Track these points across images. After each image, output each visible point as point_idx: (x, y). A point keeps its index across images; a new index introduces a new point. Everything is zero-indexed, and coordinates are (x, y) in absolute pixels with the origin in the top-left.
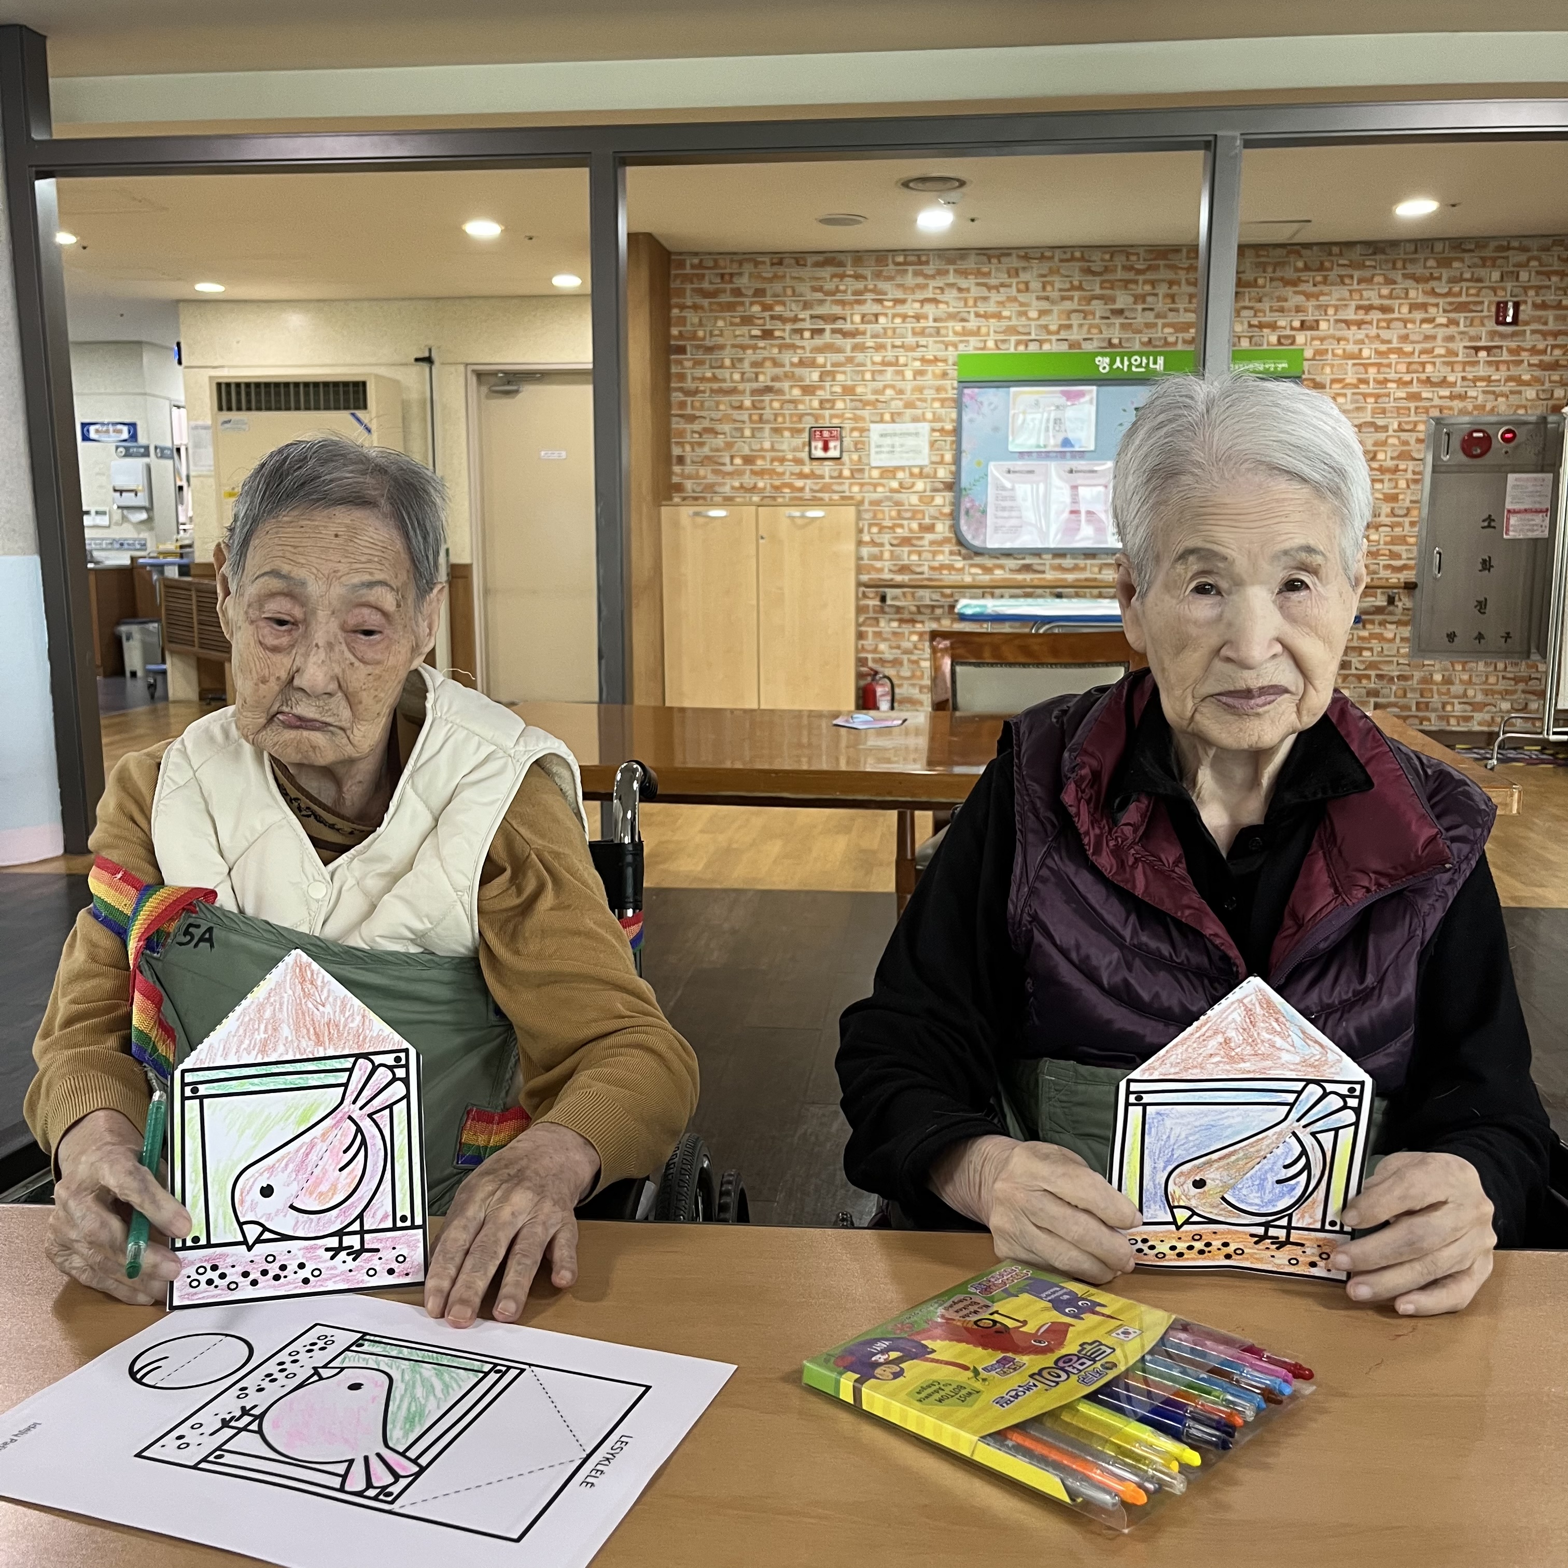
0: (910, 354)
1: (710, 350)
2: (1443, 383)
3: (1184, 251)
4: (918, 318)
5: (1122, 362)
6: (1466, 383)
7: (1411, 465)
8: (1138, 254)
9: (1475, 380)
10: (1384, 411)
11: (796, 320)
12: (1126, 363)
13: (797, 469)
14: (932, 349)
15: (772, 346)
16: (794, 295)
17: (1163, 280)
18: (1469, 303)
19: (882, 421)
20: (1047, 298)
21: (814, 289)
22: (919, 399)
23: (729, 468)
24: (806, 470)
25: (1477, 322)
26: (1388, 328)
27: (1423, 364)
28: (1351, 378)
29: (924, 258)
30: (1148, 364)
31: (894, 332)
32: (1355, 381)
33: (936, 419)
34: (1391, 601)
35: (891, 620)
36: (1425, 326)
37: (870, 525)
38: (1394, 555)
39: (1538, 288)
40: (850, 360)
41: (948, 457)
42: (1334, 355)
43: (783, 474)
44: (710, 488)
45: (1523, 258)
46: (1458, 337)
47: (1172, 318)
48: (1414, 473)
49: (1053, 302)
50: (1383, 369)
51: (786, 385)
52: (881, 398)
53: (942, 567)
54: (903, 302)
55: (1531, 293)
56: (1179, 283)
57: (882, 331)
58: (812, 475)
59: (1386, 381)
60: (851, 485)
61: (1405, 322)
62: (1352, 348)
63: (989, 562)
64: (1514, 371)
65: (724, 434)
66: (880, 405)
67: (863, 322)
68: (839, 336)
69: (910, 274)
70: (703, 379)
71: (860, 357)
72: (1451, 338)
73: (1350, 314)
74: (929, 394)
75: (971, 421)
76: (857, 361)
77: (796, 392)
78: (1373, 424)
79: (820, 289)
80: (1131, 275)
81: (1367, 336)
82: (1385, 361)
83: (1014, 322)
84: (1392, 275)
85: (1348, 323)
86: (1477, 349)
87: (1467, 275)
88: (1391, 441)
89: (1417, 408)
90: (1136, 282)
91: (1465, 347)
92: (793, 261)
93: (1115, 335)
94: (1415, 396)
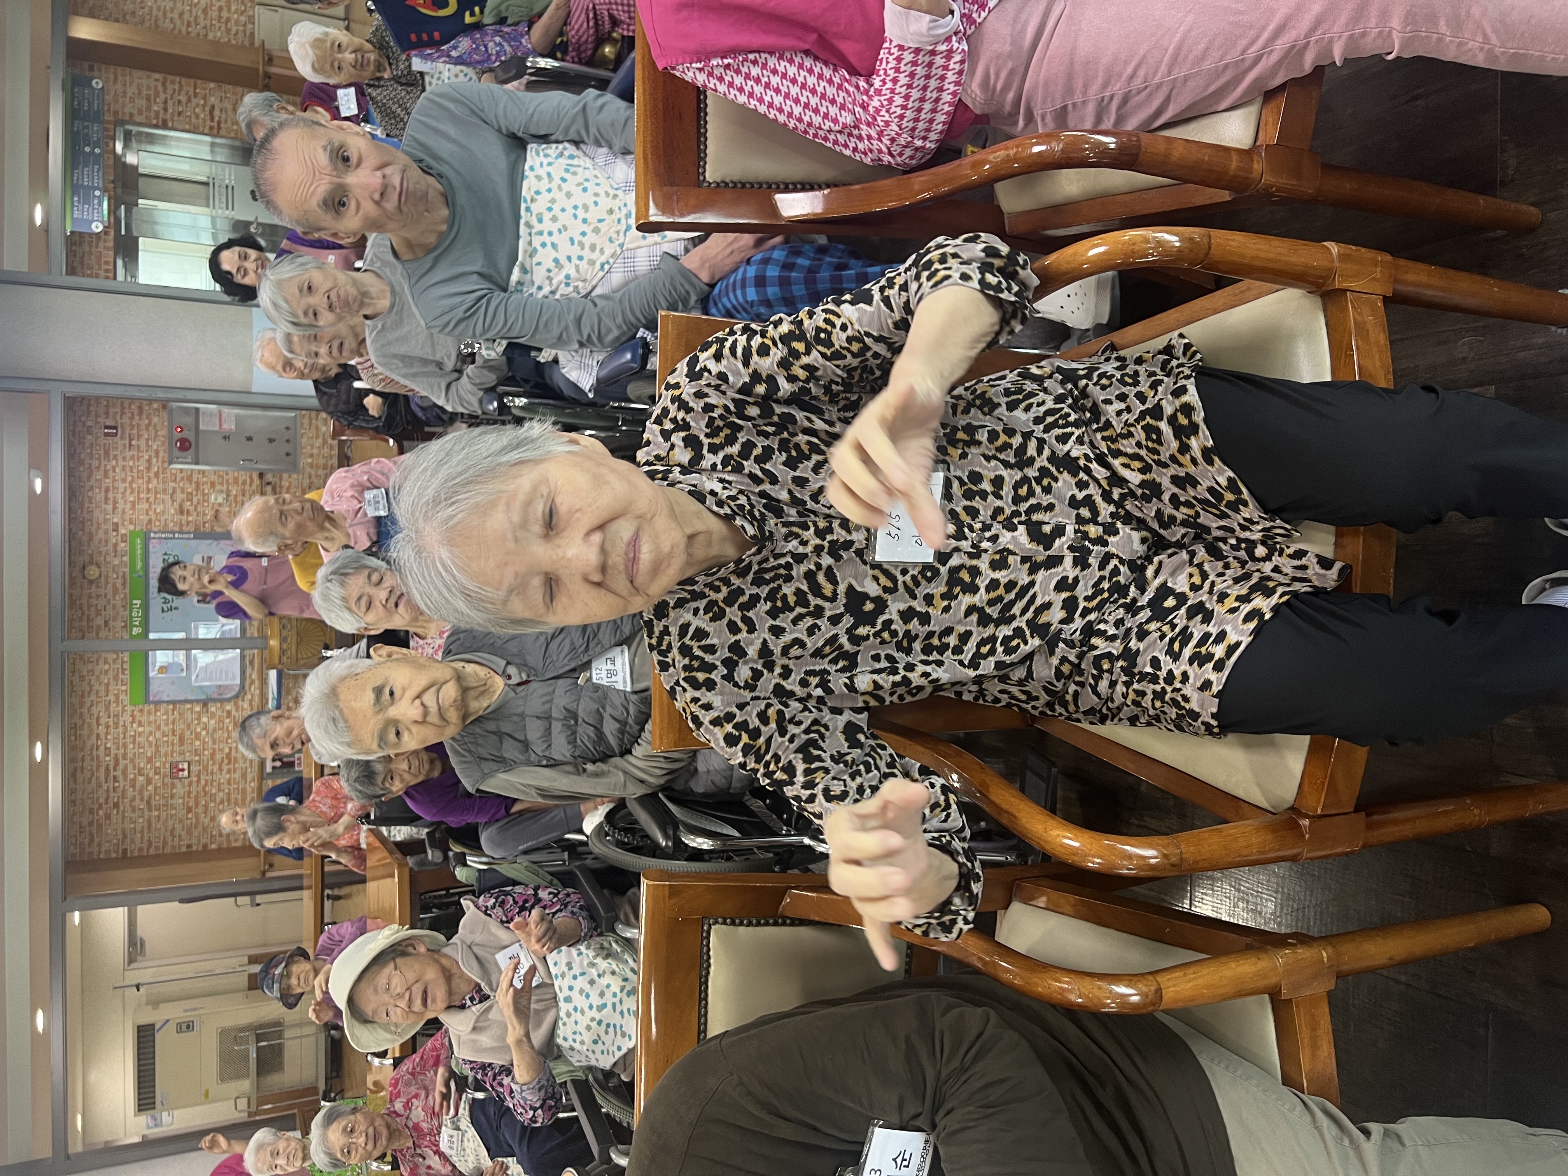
0: (129, 729)
1: (125, 836)
2: (149, 461)
3: (72, 591)
4: (108, 727)
5: (136, 621)
6: (149, 450)
7: (195, 476)
8: (73, 615)
9: (148, 446)
11: (108, 791)
12: (136, 619)
13: (195, 784)
14: (126, 718)
15: (123, 803)
16: (93, 793)
17: (88, 601)
18: (105, 450)
19: (167, 742)
20: (98, 661)
21: (90, 782)
22: (155, 723)
23: (194, 820)
24: (195, 779)
25: (115, 446)
26: (118, 488)
27: (139, 471)
28: (146, 506)
29: (73, 726)
30: (137, 608)
31: (116, 738)
33: (166, 713)
34: (269, 483)
36: (117, 471)
37: (227, 744)
38: (244, 483)
39: (97, 416)
40: (132, 761)
41: (188, 706)
42: (132, 515)
43: (197, 791)
44: (205, 829)
45: (80, 425)
46: (124, 455)
47: (110, 595)
48: (199, 474)
49: (100, 657)
50: (141, 490)
51: (146, 794)
52: (154, 743)
54: (98, 735)
55: (100, 422)
56: (90, 594)
57: (115, 745)
58: (198, 776)
59: (147, 489)
60: (204, 755)
61: (114, 480)
62: (128, 506)
63: (248, 682)
64: (143, 427)
65: (174, 824)
66: (158, 743)
67: (110, 755)
68: (118, 767)
69: (81, 732)
70: (142, 838)
71: (130, 756)
72: (124, 459)
73: (110, 507)
75: (168, 696)
76: (132, 757)
77: (150, 788)
78: (172, 495)
79: (90, 779)
80: (85, 618)
81: (122, 499)
82: (136, 490)
83: (111, 677)
84: (87, 487)
85: (115, 508)
86: (131, 445)
87: (89, 451)
88: (181, 487)
89: (163, 473)
90: (89, 615)
91: (129, 451)
92: (72, 795)
93: (119, 624)
94: (157, 475)
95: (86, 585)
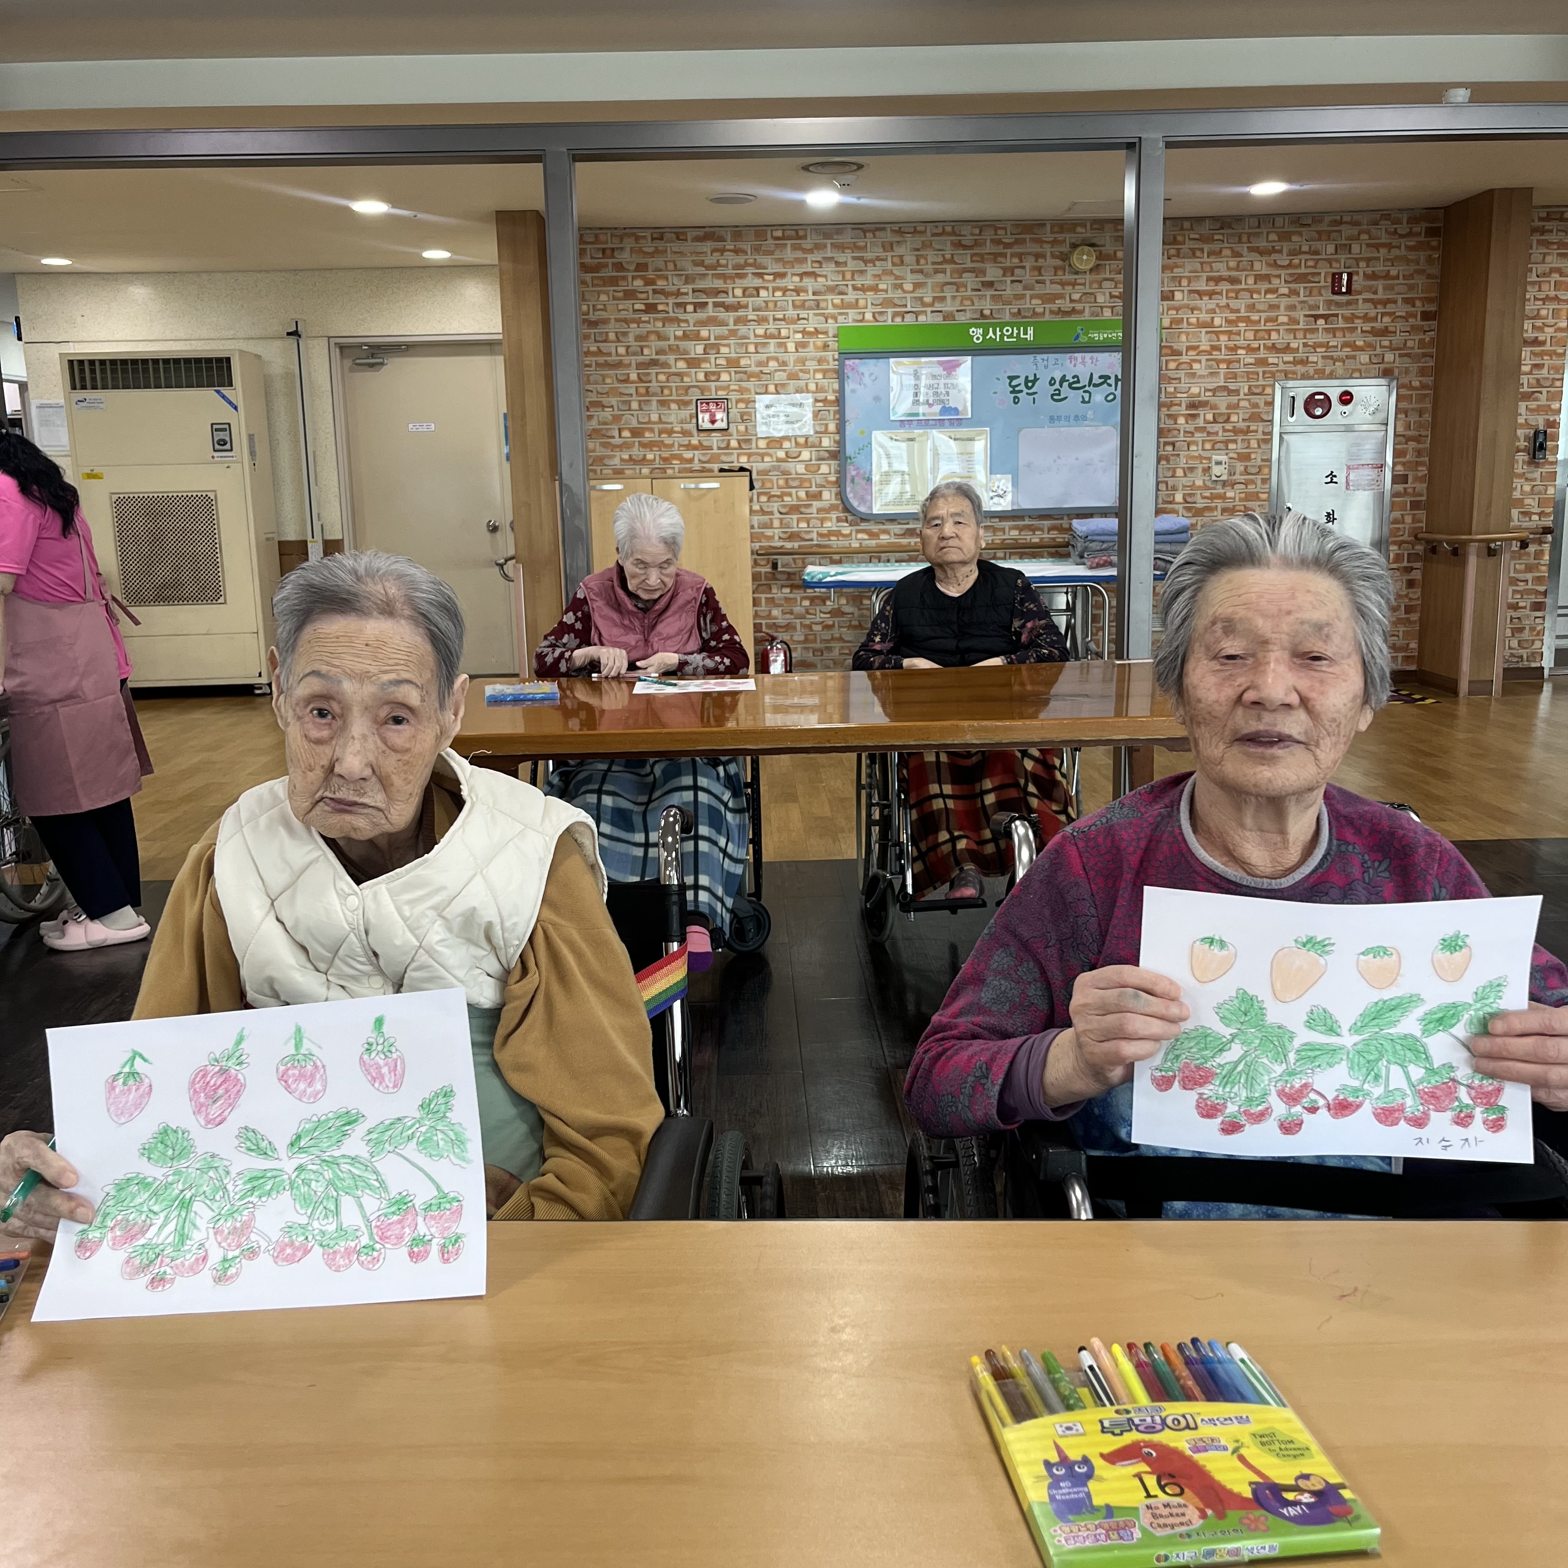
0: (791, 326)
1: (594, 324)
2: (1287, 349)
3: (1048, 227)
4: (797, 291)
5: (995, 333)
6: (1307, 349)
7: (1261, 427)
8: (1005, 229)
9: (1315, 346)
10: (1235, 376)
11: (678, 294)
12: (998, 333)
13: (685, 441)
14: (813, 321)
15: (656, 319)
16: (676, 269)
17: (1029, 254)
18: (1308, 274)
19: (766, 393)
20: (921, 271)
21: (696, 264)
22: (802, 371)
23: (617, 441)
24: (695, 441)
25: (1315, 292)
26: (1237, 298)
27: (1269, 332)
28: (1205, 346)
29: (801, 233)
30: (1019, 334)
31: (776, 305)
32: (1208, 348)
33: (819, 389)
35: (783, 586)
36: (1268, 296)
37: (759, 495)
39: (1368, 260)
40: (733, 333)
41: (832, 427)
42: (1188, 323)
43: (673, 445)
44: (600, 460)
45: (1354, 231)
46: (1299, 306)
47: (1039, 290)
48: (1264, 433)
49: (927, 276)
50: (1233, 337)
51: (671, 358)
52: (765, 370)
53: (830, 533)
54: (783, 275)
55: (1363, 264)
56: (1043, 256)
57: (763, 305)
58: (701, 447)
59: (1236, 348)
60: (739, 455)
61: (1251, 292)
62: (1205, 317)
63: (875, 528)
64: (1349, 338)
65: (612, 407)
66: (764, 377)
67: (744, 295)
68: (722, 309)
69: (789, 247)
70: (588, 353)
71: (743, 330)
72: (1292, 308)
73: (1202, 286)
74: (812, 365)
75: (853, 391)
76: (740, 333)
77: (681, 365)
78: (1225, 388)
79: (701, 264)
80: (1000, 249)
81: (1217, 305)
82: (1235, 329)
83: (890, 295)
84: (1238, 248)
85: (1200, 294)
86: (1316, 317)
87: (1305, 248)
88: (1242, 404)
89: (1264, 373)
90: (1004, 255)
91: (1306, 316)
92: (674, 236)
93: (987, 306)
94: (1262, 362)
95: (1057, 249)
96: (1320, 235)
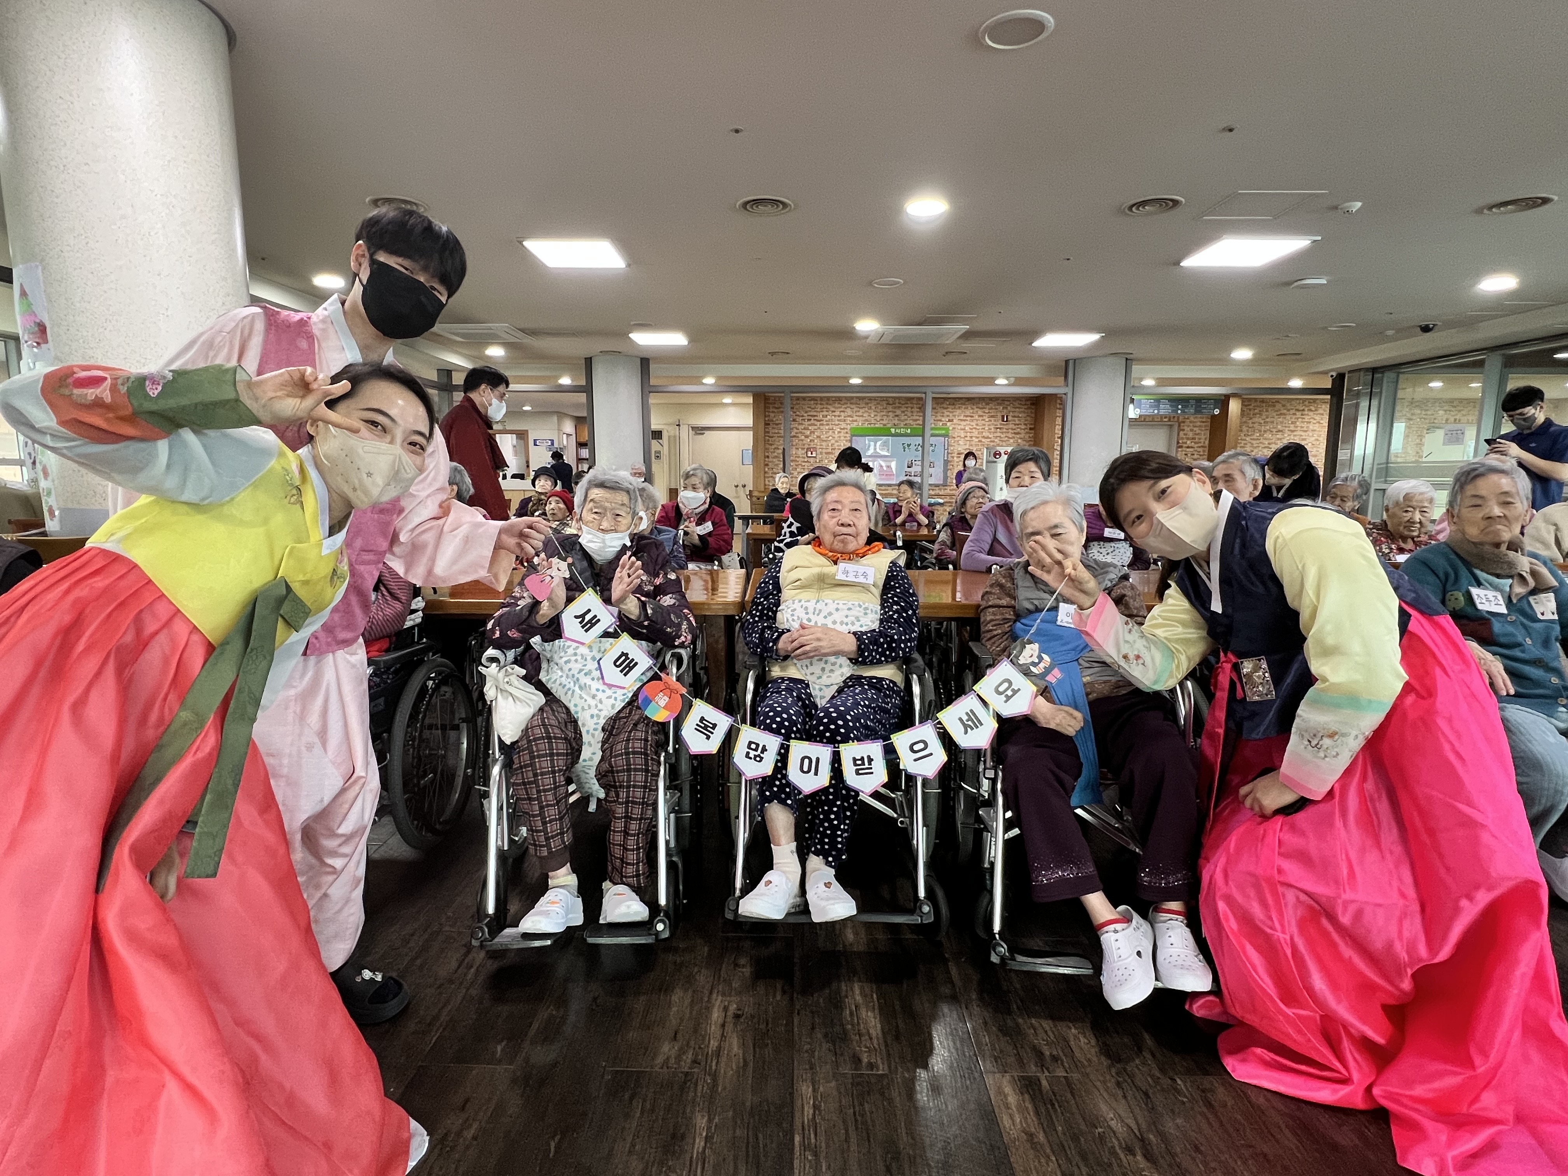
0: (837, 427)
1: (777, 424)
2: (988, 438)
4: (839, 416)
5: (898, 430)
6: (994, 438)
8: (902, 399)
9: (997, 437)
11: (803, 416)
13: (803, 460)
14: (843, 425)
15: (796, 423)
16: (802, 409)
18: (994, 415)
19: (828, 446)
20: (877, 412)
21: (808, 407)
22: (839, 440)
25: (997, 421)
26: (973, 422)
27: (982, 432)
28: (963, 436)
29: (841, 399)
30: (905, 431)
31: (832, 420)
36: (983, 421)
39: (1013, 412)
40: (819, 428)
42: (957, 429)
43: (799, 461)
45: (1008, 403)
46: (992, 425)
47: (914, 418)
50: (972, 433)
51: (799, 435)
52: (828, 439)
54: (835, 411)
55: (1011, 413)
56: (914, 408)
57: (828, 420)
59: (973, 437)
61: (977, 420)
62: (963, 427)
64: (1007, 435)
66: (828, 441)
67: (823, 417)
68: (816, 421)
71: (822, 427)
72: (989, 425)
73: (962, 418)
74: (842, 438)
77: (803, 437)
79: (810, 408)
80: (900, 405)
81: (967, 424)
82: (972, 431)
83: (867, 418)
84: (973, 407)
85: (961, 420)
86: (997, 428)
87: (994, 408)
89: (981, 444)
90: (903, 408)
91: (994, 428)
92: (802, 399)
93: (896, 422)
94: (980, 441)
95: (918, 406)
96: (999, 404)
